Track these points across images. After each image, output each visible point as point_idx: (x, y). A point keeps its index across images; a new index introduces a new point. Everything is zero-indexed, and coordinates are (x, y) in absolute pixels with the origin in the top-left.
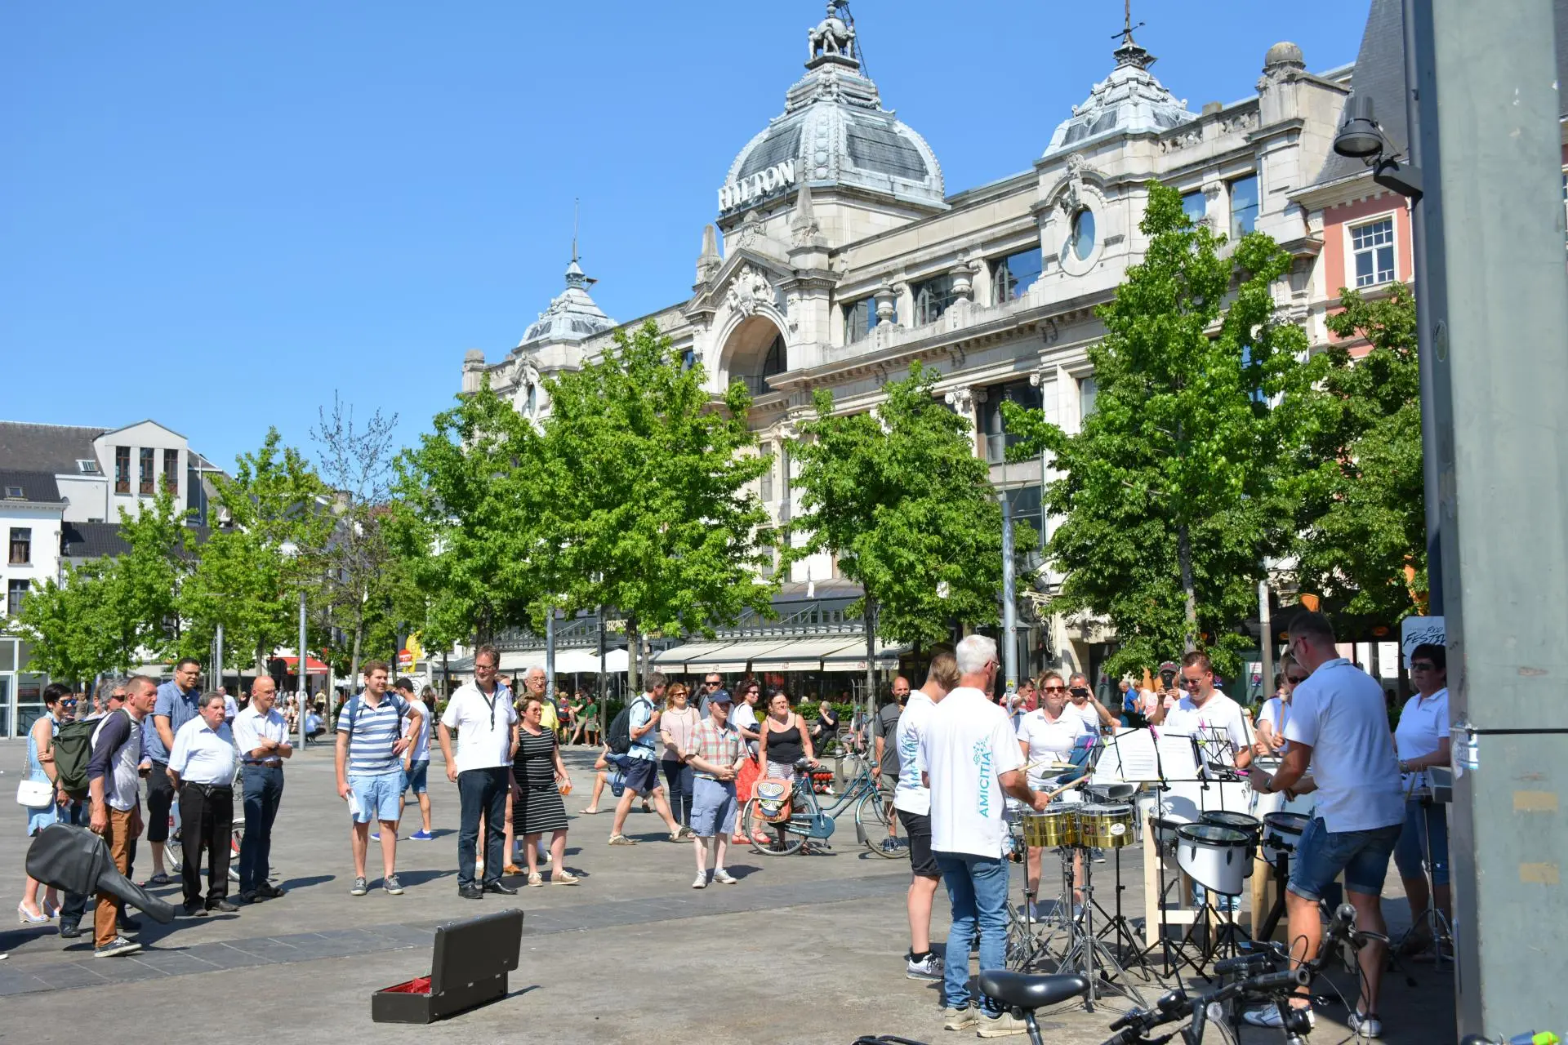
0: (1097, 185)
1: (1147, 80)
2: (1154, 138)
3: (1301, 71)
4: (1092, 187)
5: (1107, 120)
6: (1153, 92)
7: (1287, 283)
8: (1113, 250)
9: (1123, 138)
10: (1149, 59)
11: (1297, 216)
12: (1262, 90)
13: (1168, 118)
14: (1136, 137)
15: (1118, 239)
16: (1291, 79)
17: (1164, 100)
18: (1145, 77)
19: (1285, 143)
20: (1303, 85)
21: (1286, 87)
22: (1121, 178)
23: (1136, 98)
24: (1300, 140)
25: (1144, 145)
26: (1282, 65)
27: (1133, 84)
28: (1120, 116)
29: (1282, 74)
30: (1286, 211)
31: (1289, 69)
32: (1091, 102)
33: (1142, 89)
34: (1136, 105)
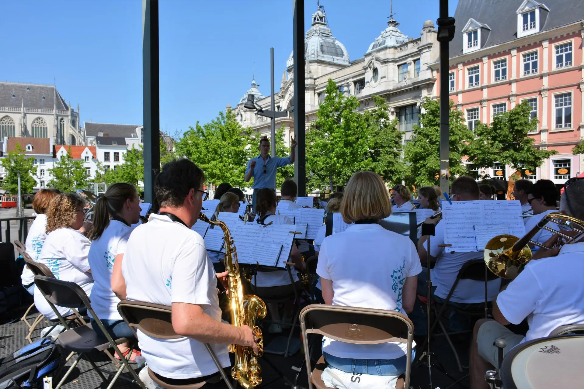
0: (379, 61)
1: (396, 30)
2: (395, 48)
3: (433, 29)
4: (378, 62)
5: (383, 42)
6: (397, 34)
7: (426, 90)
8: (383, 80)
9: (386, 48)
10: (397, 24)
11: (430, 71)
12: (422, 34)
13: (401, 42)
14: (390, 48)
15: (384, 77)
16: (430, 31)
17: (400, 36)
18: (395, 29)
19: (427, 50)
20: (433, 33)
21: (429, 34)
22: (385, 60)
23: (391, 36)
24: (432, 49)
25: (392, 50)
26: (428, 27)
27: (391, 32)
28: (386, 42)
29: (427, 30)
30: (427, 70)
31: (429, 28)
32: (380, 37)
33: (394, 33)
34: (391, 38)
